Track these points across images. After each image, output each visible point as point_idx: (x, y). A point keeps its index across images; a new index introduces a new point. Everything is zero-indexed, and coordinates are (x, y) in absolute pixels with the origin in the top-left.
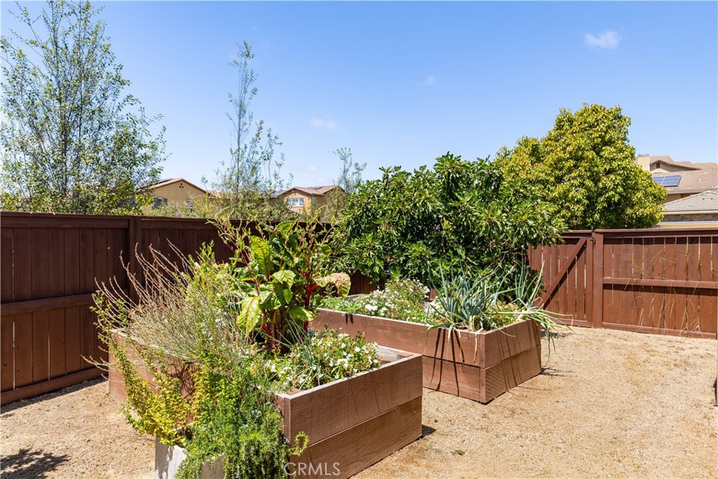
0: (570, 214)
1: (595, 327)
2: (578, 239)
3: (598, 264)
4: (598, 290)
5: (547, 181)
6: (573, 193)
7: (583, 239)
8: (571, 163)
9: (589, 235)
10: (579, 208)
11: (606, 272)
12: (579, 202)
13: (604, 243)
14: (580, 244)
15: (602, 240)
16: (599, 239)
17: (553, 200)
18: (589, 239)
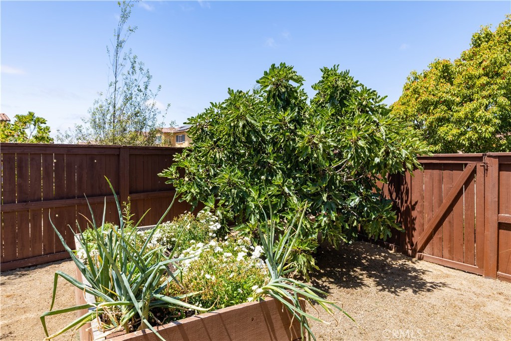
0: (476, 136)
1: (488, 276)
2: (466, 165)
3: (492, 197)
4: (491, 231)
5: (453, 102)
6: (481, 112)
7: (471, 165)
8: (484, 80)
9: (480, 159)
10: (487, 129)
11: (502, 207)
12: (487, 122)
13: (500, 170)
14: (467, 171)
15: (497, 166)
16: (493, 165)
17: (459, 122)
18: (479, 165)
